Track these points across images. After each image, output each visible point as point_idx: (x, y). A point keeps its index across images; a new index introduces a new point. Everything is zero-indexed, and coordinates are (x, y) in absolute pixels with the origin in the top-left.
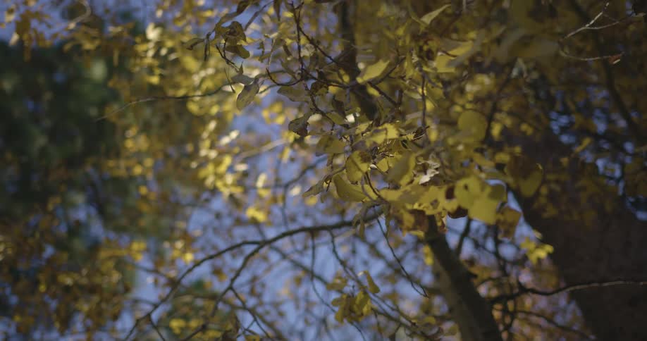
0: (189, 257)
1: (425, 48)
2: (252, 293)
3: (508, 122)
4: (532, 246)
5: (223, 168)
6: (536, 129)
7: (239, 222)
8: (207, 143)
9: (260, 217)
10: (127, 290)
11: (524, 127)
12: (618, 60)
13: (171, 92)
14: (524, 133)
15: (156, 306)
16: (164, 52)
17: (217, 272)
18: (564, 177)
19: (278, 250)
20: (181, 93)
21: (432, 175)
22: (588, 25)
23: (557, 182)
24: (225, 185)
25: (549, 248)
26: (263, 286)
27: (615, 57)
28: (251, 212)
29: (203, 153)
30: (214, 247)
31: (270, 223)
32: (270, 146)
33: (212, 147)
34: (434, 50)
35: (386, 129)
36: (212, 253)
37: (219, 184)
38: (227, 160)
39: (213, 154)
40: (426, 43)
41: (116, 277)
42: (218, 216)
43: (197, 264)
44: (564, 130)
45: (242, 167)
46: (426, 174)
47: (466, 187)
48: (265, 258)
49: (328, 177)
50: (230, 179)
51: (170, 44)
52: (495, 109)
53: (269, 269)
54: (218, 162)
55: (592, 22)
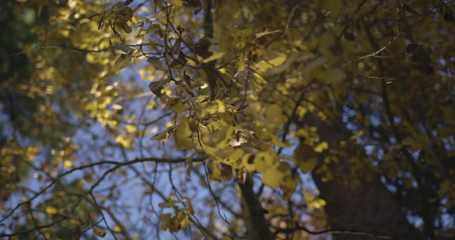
0: (68, 164)
1: (253, 53)
2: (110, 197)
3: (312, 108)
4: (312, 198)
5: (103, 106)
6: (328, 117)
7: (110, 144)
8: (96, 86)
9: (126, 144)
10: (18, 180)
11: (321, 114)
12: (391, 82)
13: (76, 45)
14: (320, 118)
15: (37, 195)
16: (77, 16)
17: (87, 177)
18: (342, 154)
19: (134, 169)
20: (84, 46)
21: (242, 142)
22: (374, 54)
23: (337, 156)
24: (103, 118)
25: (323, 202)
26: (119, 193)
27: (388, 79)
28: (119, 139)
29: (93, 91)
30: (89, 159)
31: (131, 149)
32: (141, 95)
33: (99, 89)
34: (259, 56)
35: (217, 104)
36: (86, 163)
37: (99, 116)
38: (108, 100)
39: (99, 94)
40: (254, 50)
41: (12, 169)
42: (95, 137)
43: (74, 169)
44: (351, 119)
45: (117, 107)
46: (238, 141)
47: (263, 159)
48: (124, 173)
49: (171, 129)
50: (107, 114)
51: (83, 12)
52: (303, 98)
53: (125, 182)
54: (101, 100)
55: (378, 52)
